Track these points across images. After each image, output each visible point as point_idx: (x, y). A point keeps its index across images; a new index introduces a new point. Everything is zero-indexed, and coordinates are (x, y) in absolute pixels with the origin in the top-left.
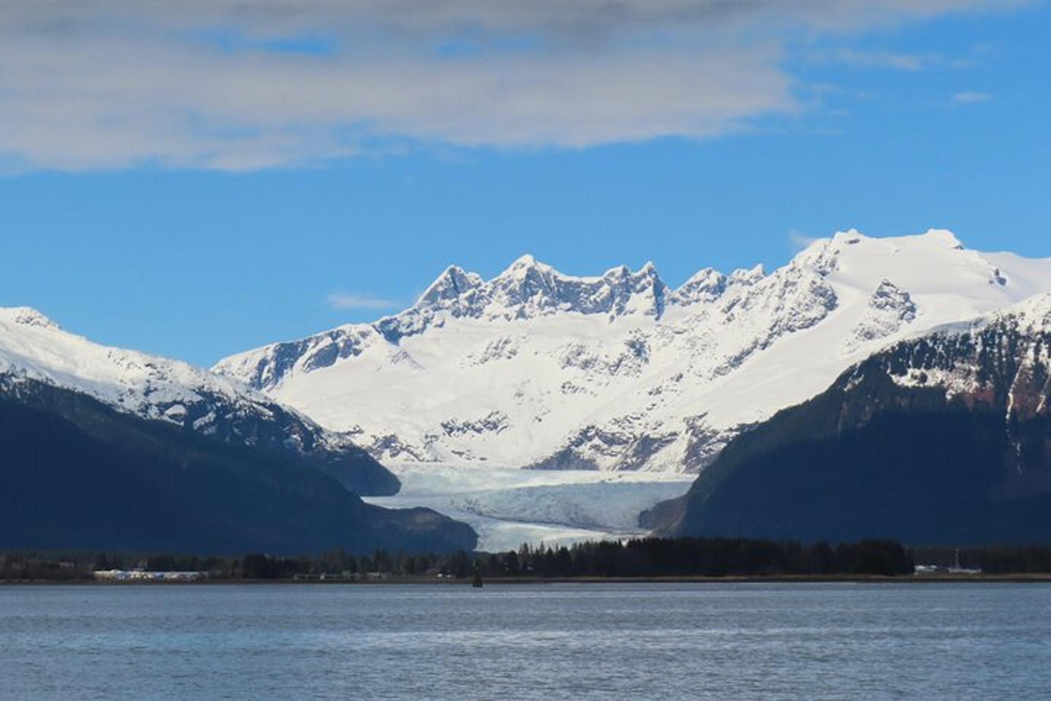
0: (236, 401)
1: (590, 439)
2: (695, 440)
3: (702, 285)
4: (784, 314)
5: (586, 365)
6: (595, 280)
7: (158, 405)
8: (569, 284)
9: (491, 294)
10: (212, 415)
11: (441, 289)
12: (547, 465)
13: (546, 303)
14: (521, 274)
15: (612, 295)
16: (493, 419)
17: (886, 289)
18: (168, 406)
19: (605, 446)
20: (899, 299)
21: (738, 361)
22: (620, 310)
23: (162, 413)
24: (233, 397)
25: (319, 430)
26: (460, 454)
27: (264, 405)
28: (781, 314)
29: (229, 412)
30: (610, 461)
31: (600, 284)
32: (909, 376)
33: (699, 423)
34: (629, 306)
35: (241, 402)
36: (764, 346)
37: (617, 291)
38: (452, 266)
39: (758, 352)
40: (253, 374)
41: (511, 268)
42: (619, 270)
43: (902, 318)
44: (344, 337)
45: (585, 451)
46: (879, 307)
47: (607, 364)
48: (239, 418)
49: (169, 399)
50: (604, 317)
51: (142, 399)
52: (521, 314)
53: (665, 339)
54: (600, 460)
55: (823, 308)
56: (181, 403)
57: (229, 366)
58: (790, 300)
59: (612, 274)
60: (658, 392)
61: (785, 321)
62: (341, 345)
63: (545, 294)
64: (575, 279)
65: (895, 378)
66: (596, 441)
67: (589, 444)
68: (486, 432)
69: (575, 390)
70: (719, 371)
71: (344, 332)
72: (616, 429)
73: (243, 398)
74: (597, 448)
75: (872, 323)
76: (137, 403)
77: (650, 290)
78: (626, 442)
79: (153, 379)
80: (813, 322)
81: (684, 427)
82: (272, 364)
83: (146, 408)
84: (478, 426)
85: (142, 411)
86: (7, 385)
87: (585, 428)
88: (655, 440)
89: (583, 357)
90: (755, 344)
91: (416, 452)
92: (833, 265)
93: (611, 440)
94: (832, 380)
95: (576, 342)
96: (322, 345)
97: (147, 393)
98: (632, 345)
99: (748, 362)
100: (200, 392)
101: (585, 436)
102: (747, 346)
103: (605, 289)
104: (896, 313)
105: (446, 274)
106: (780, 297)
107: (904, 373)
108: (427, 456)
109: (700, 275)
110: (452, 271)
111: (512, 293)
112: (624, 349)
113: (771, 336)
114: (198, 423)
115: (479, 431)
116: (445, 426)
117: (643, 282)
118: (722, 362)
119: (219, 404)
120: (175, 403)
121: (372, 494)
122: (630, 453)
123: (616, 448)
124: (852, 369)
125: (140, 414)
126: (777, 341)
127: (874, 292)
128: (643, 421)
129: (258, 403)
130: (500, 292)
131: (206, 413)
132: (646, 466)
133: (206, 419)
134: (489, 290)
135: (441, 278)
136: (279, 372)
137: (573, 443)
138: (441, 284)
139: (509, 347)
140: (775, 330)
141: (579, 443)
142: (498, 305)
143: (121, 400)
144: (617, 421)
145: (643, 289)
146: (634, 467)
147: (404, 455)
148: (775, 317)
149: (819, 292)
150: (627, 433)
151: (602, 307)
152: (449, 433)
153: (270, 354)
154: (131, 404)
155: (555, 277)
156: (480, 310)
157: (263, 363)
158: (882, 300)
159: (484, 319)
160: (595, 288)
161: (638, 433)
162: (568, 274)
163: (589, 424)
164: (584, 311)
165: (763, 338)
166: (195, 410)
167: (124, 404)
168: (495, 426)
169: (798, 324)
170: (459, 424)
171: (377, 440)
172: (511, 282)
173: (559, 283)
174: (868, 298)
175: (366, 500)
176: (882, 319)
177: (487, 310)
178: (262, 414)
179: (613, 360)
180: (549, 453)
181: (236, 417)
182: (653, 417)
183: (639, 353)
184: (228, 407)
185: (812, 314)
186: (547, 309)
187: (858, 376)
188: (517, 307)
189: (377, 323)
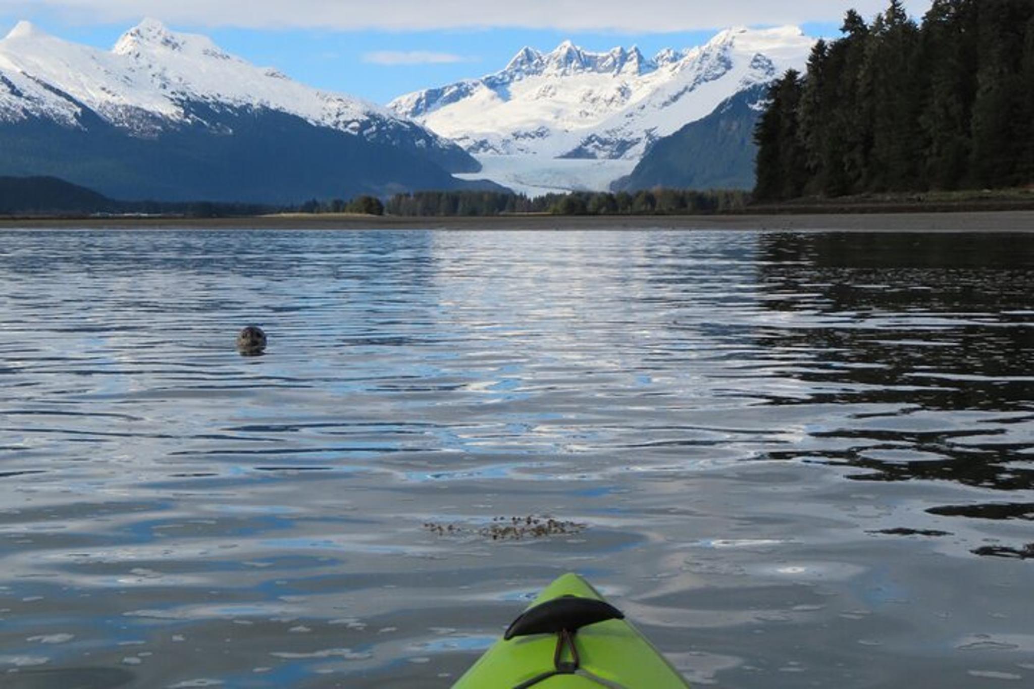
0: (388, 120)
1: (593, 142)
2: (650, 142)
3: (665, 57)
4: (702, 72)
5: (593, 100)
6: (604, 55)
7: (344, 122)
8: (590, 57)
9: (548, 62)
10: (374, 128)
11: (519, 60)
12: (569, 156)
13: (578, 68)
14: (565, 51)
15: (615, 63)
16: (541, 131)
17: (759, 58)
18: (349, 123)
19: (601, 146)
20: (766, 63)
21: (675, 98)
22: (619, 72)
23: (346, 126)
24: (387, 118)
25: (436, 136)
26: (522, 150)
27: (404, 122)
28: (700, 72)
29: (383, 126)
30: (603, 154)
31: (608, 57)
32: (758, 104)
33: (652, 133)
34: (624, 69)
35: (392, 120)
36: (691, 90)
37: (618, 61)
38: (525, 47)
39: (687, 93)
40: (414, 106)
41: (558, 48)
42: (618, 49)
43: (767, 73)
44: (465, 86)
45: (590, 148)
46: (755, 68)
47: (605, 101)
48: (390, 129)
49: (350, 119)
50: (609, 75)
51: (335, 118)
52: (564, 73)
53: (638, 87)
54: (597, 153)
55: (724, 69)
56: (357, 121)
57: (400, 102)
58: (706, 65)
59: (614, 51)
60: (631, 115)
61: (703, 75)
62: (463, 90)
63: (577, 62)
64: (594, 54)
65: (750, 106)
66: (596, 143)
67: (593, 144)
68: (537, 138)
69: (587, 114)
70: (665, 104)
71: (464, 83)
72: (607, 136)
73: (392, 118)
74: (596, 147)
75: (750, 77)
76: (332, 121)
77: (635, 60)
78: (612, 143)
79: (341, 107)
80: (718, 76)
81: (644, 135)
82: (424, 101)
83: (337, 124)
84: (533, 134)
85: (334, 125)
86: (250, 110)
87: (589, 135)
88: (628, 143)
89: (592, 96)
90: (686, 89)
91: (498, 149)
92: (731, 44)
93: (604, 142)
94: (715, 107)
95: (588, 88)
96: (452, 90)
97: (338, 115)
98: (619, 89)
99: (682, 99)
100: (368, 114)
101: (590, 140)
102: (681, 90)
103: (611, 60)
104: (764, 71)
105: (522, 51)
106: (700, 63)
107: (756, 103)
108: (504, 152)
109: (664, 51)
110: (527, 50)
111: (559, 61)
112: (615, 92)
113: (694, 84)
114: (365, 132)
115: (533, 137)
116: (514, 135)
117: (632, 55)
118: (667, 99)
119: (378, 122)
120: (354, 121)
121: (459, 172)
122: (615, 149)
123: (607, 147)
124: (727, 100)
125: (334, 127)
126: (698, 87)
127: (751, 59)
128: (622, 131)
129: (401, 121)
130: (552, 61)
131: (371, 126)
132: (623, 156)
133: (370, 130)
134: (546, 60)
135: (520, 54)
136: (428, 105)
137: (583, 144)
138: (519, 57)
139: (551, 91)
140: (698, 81)
141: (586, 144)
142: (551, 69)
143: (323, 119)
144: (608, 132)
145: (632, 59)
146: (617, 157)
147: (491, 151)
148: (697, 73)
149: (722, 59)
150: (613, 139)
151: (608, 69)
152: (516, 139)
153: (423, 95)
154: (329, 122)
155: (583, 53)
156: (541, 71)
157: (419, 100)
158: (756, 64)
159: (543, 76)
160: (605, 59)
161: (619, 138)
162: (590, 51)
163: (593, 133)
164: (599, 72)
165: (690, 86)
166: (365, 125)
167: (325, 122)
168: (542, 135)
169: (710, 77)
170: (522, 133)
171: (476, 143)
172: (558, 56)
173: (585, 56)
174: (749, 63)
175: (454, 175)
176: (755, 74)
177: (546, 71)
178: (403, 127)
179: (609, 97)
180: (570, 150)
181: (388, 129)
182: (628, 129)
183: (623, 94)
184: (383, 123)
185: (718, 72)
186: (579, 71)
187: (729, 104)
188: (562, 70)
189: (483, 78)
